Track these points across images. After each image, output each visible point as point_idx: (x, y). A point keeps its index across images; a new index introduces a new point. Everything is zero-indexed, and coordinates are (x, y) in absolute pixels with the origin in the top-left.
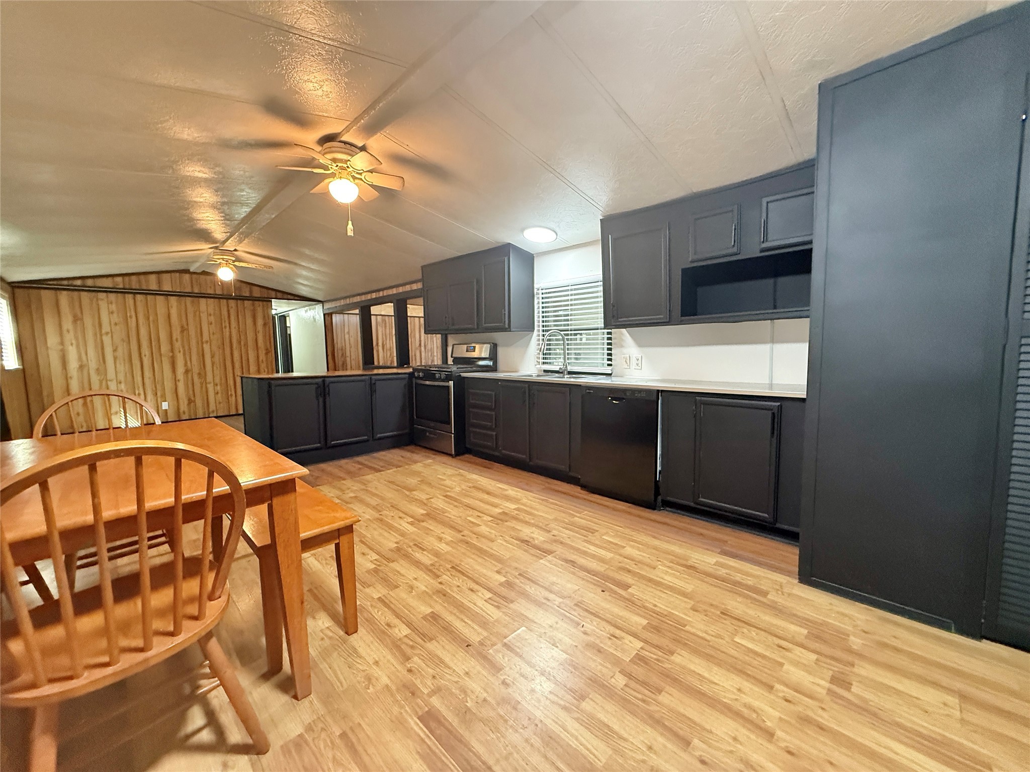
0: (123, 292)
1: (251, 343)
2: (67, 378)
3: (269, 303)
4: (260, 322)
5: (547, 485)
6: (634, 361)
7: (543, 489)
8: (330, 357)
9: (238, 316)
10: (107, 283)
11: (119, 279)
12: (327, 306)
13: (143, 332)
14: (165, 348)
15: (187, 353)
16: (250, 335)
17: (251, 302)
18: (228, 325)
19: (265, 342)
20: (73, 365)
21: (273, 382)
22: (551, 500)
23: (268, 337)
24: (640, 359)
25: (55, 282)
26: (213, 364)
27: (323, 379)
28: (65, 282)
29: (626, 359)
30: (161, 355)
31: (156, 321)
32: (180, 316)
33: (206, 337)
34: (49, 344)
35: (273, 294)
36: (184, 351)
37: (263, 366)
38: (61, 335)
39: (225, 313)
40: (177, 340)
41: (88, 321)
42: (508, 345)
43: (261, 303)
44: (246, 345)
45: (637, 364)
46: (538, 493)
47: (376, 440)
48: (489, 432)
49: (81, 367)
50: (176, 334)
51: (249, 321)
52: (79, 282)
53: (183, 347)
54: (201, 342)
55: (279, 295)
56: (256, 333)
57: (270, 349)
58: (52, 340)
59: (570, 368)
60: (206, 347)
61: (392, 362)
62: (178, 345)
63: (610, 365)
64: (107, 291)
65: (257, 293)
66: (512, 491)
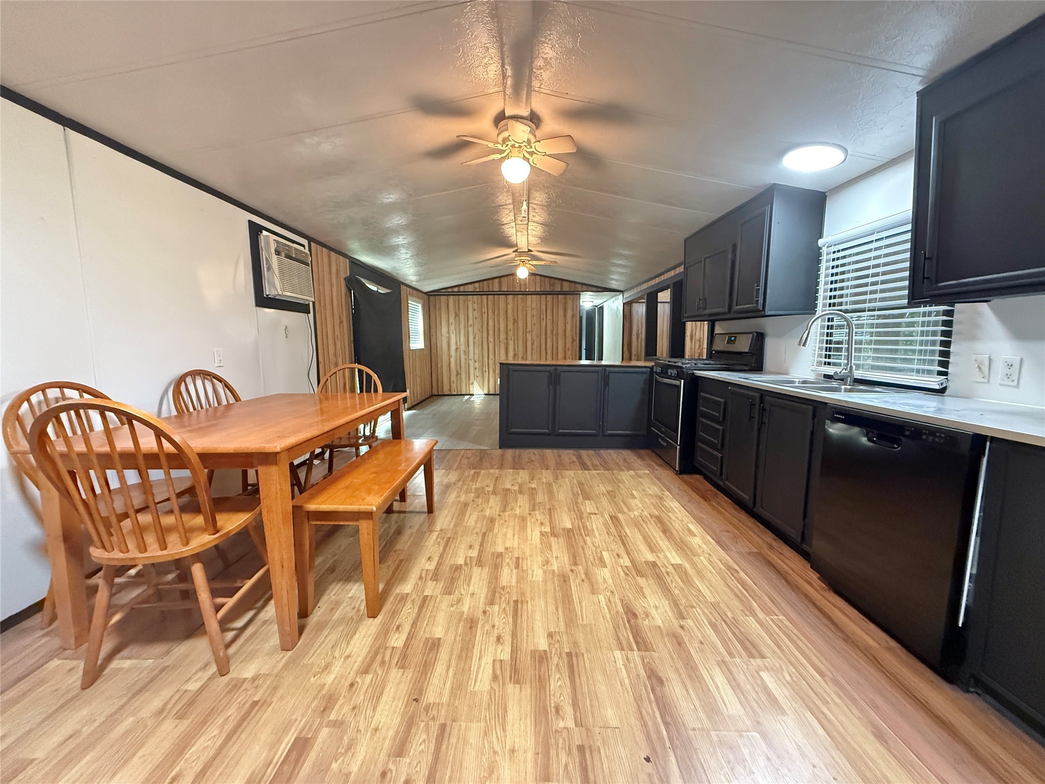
0: (481, 293)
1: (561, 331)
2: (449, 356)
3: (578, 296)
4: (569, 314)
5: (766, 551)
6: (999, 369)
7: (750, 553)
8: (625, 347)
9: (553, 309)
10: (470, 288)
11: (477, 285)
12: (627, 295)
13: (491, 324)
14: (502, 336)
15: (516, 340)
16: (561, 325)
17: (563, 296)
18: (545, 318)
19: (572, 330)
20: (453, 348)
21: (510, 367)
22: (742, 574)
23: (574, 326)
24: (1016, 366)
25: (445, 290)
26: (532, 349)
27: (555, 367)
28: (450, 290)
29: (982, 363)
30: (500, 342)
31: (499, 315)
32: (513, 311)
33: (529, 328)
34: (443, 333)
35: (579, 287)
36: (514, 340)
37: (569, 353)
38: (449, 325)
39: (543, 307)
40: (510, 330)
41: (462, 316)
42: (780, 335)
43: (571, 296)
44: (557, 335)
45: (1008, 376)
46: (737, 556)
47: (605, 436)
48: (715, 453)
49: (457, 349)
50: (510, 326)
51: (561, 312)
52: (456, 289)
53: (514, 336)
54: (525, 332)
55: (585, 288)
56: (565, 323)
57: (575, 338)
58: (444, 330)
59: (858, 374)
60: (529, 336)
61: (701, 354)
62: (511, 334)
63: (945, 374)
64: (466, 294)
65: (566, 288)
66: (700, 540)
